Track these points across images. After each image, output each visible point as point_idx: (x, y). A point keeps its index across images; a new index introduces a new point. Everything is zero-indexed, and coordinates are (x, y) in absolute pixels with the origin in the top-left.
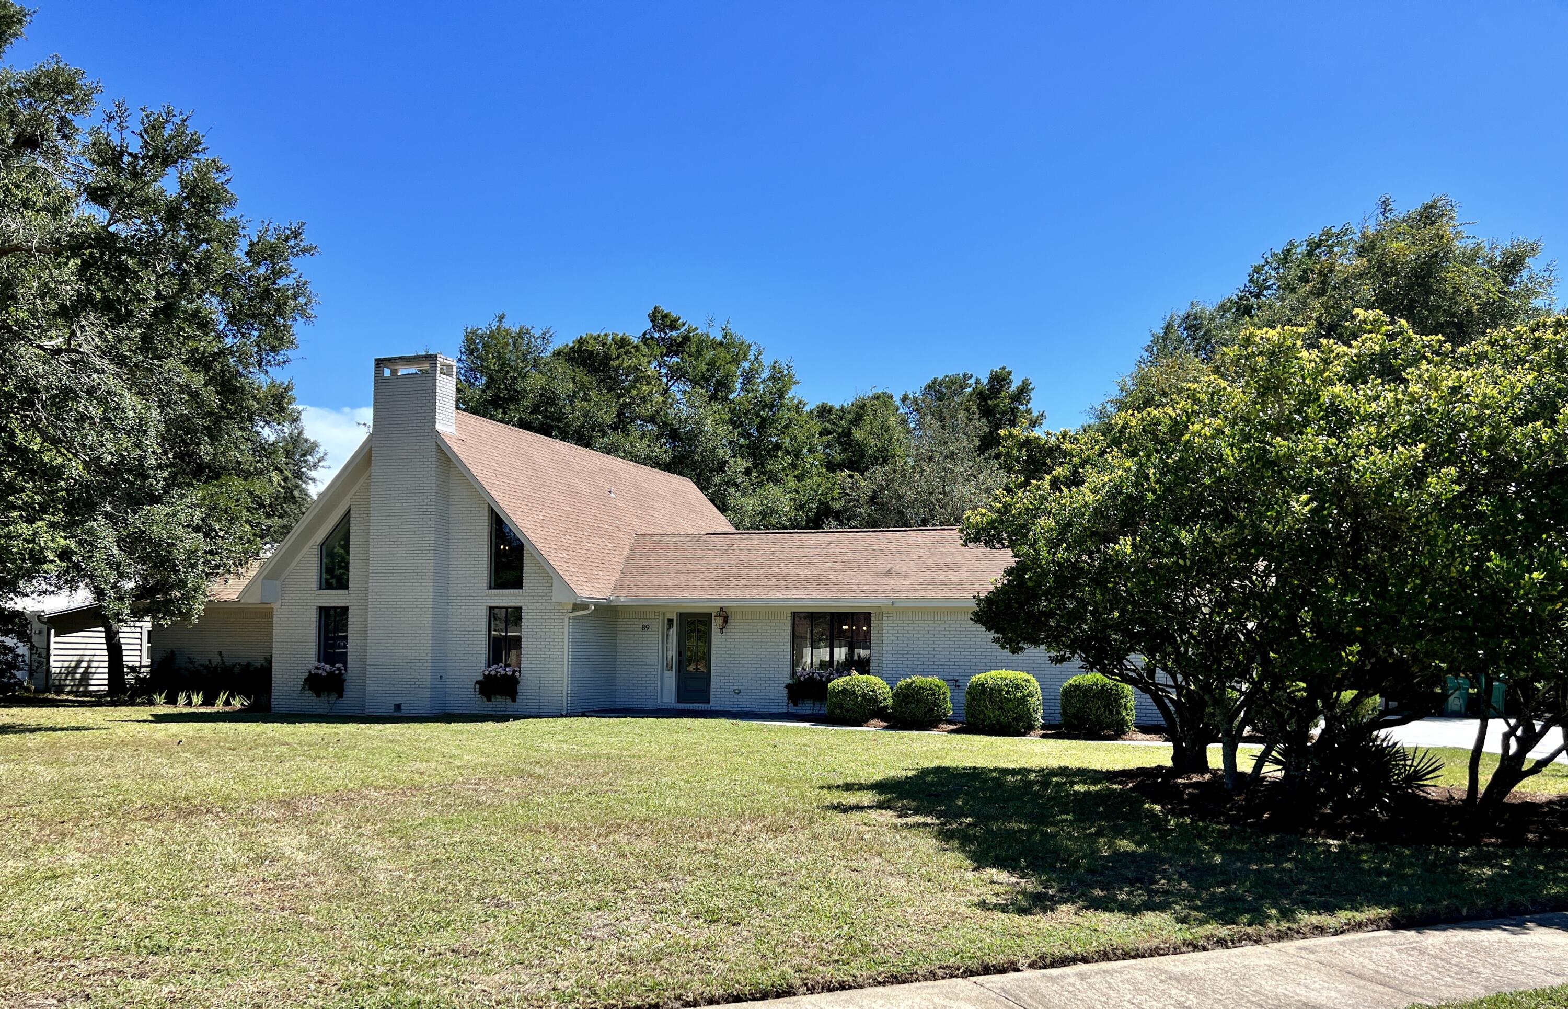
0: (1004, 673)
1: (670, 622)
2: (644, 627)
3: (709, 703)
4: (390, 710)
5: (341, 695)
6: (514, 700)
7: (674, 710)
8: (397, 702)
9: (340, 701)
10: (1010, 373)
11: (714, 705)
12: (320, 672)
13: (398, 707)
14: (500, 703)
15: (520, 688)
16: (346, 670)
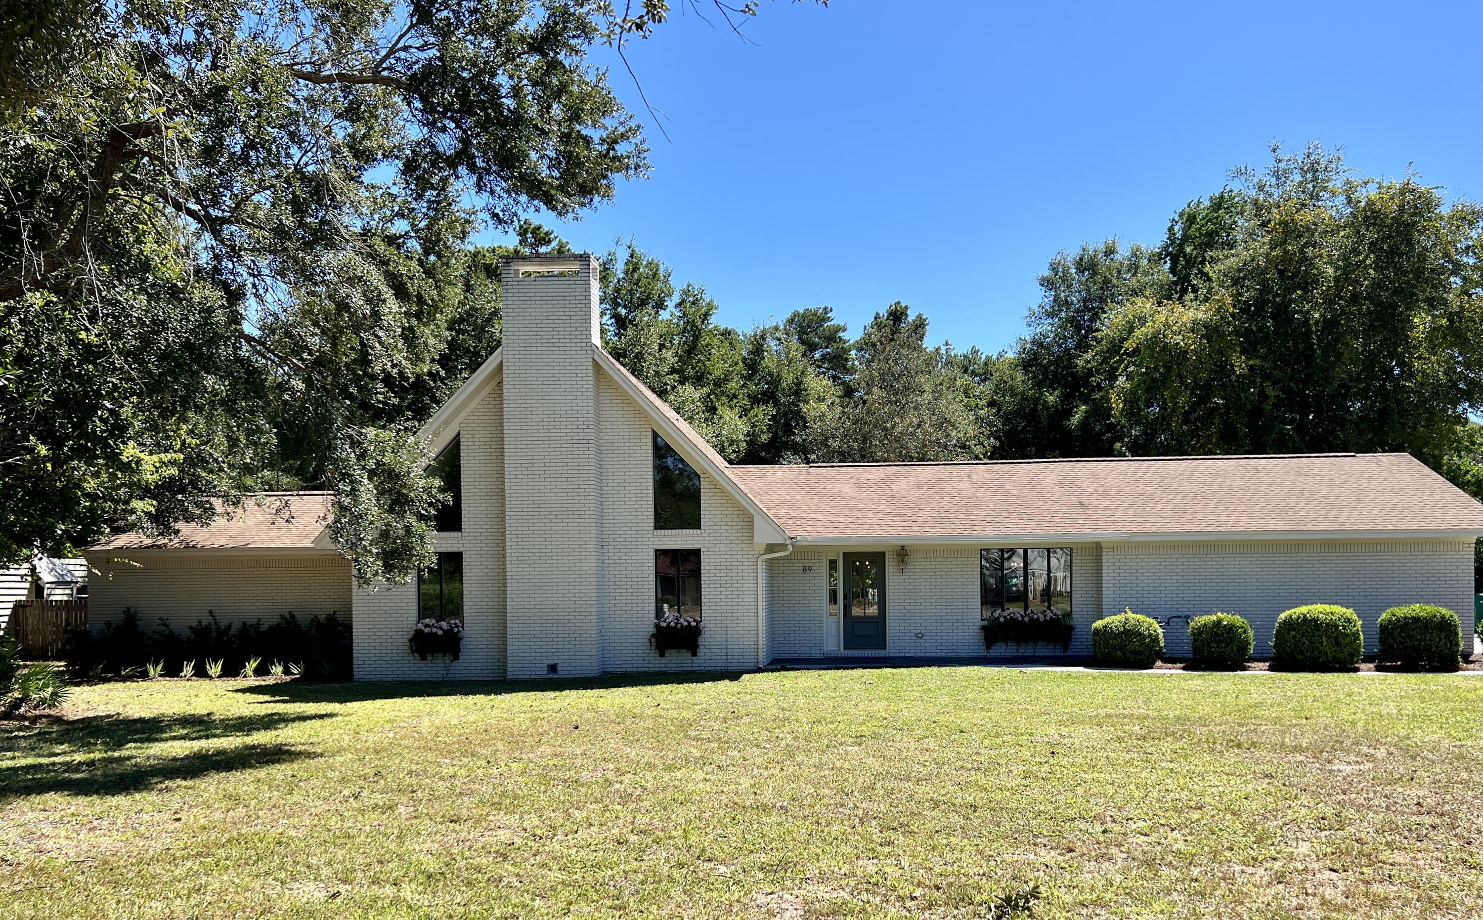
0: (1327, 608)
1: (833, 564)
2: (805, 569)
3: (885, 649)
4: (541, 671)
5: (456, 658)
6: (695, 654)
7: (842, 658)
8: (552, 662)
9: (456, 664)
10: (906, 308)
11: (892, 649)
12: (434, 630)
13: (553, 668)
14: (677, 659)
15: (701, 641)
16: (463, 627)
